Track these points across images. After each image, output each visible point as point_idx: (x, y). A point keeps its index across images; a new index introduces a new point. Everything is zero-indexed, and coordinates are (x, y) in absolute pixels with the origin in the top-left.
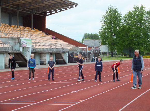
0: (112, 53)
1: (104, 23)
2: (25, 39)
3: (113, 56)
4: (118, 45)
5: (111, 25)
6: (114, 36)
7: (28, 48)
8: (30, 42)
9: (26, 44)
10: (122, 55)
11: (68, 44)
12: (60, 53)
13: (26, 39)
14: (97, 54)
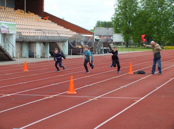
0: (127, 43)
1: (118, 7)
2: (6, 22)
3: (129, 46)
4: (134, 33)
5: (126, 10)
6: (129, 23)
7: (11, 35)
8: (13, 27)
9: (8, 30)
10: (139, 45)
11: (70, 31)
12: (55, 42)
13: (8, 23)
14: (107, 44)
